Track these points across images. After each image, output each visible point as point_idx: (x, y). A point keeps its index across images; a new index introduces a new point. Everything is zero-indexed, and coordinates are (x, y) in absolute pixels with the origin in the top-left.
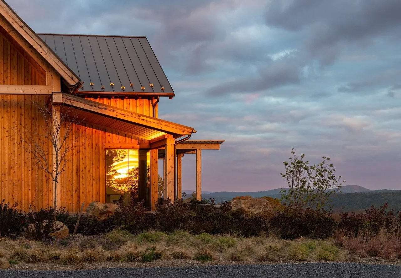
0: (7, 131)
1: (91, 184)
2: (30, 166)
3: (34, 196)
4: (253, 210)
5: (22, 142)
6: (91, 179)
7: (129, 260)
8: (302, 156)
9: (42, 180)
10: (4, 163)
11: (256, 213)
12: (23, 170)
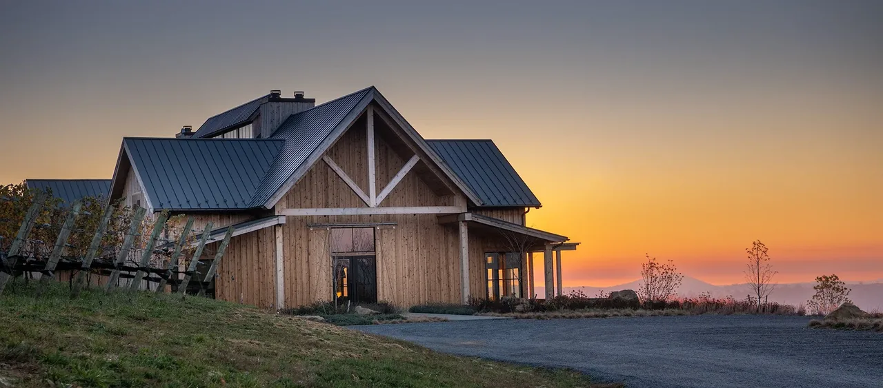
0: (407, 240)
1: (474, 283)
2: (426, 269)
3: (429, 295)
5: (418, 249)
6: (475, 279)
9: (435, 281)
10: (405, 267)
12: (420, 273)
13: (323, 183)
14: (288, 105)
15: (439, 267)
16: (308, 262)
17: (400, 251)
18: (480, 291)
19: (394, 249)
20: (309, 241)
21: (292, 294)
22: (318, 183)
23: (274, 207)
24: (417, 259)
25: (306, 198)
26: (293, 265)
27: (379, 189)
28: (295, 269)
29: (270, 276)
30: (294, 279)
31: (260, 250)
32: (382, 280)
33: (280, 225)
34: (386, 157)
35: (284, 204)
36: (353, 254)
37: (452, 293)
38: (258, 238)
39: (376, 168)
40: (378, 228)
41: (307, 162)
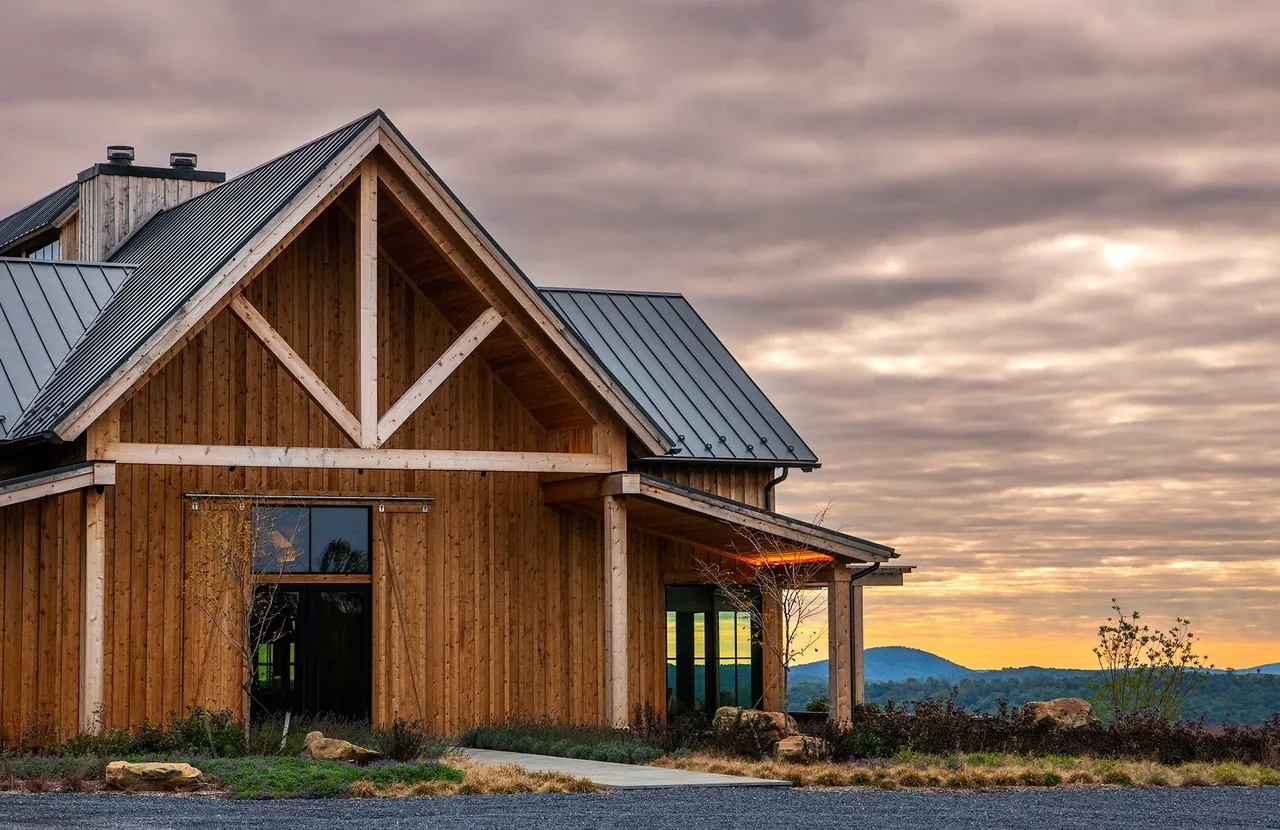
0: (458, 544)
1: (636, 667)
2: (507, 626)
3: (515, 697)
4: (1068, 721)
5: (488, 569)
6: (637, 656)
9: (531, 659)
10: (451, 619)
11: (1075, 726)
12: (492, 636)
13: (233, 382)
14: (153, 185)
15: (543, 622)
16: (182, 599)
17: (439, 574)
18: (651, 688)
19: (423, 568)
20: (186, 536)
21: (131, 689)
22: (217, 375)
23: (83, 437)
24: (485, 597)
25: (182, 418)
26: (138, 606)
27: (387, 400)
28: (144, 616)
29: (71, 635)
30: (139, 647)
31: (46, 560)
32: (389, 654)
33: (100, 489)
34: (410, 318)
35: (114, 429)
36: (310, 580)
37: (576, 692)
38: (41, 526)
39: (381, 345)
40: (382, 510)
41: (183, 311)
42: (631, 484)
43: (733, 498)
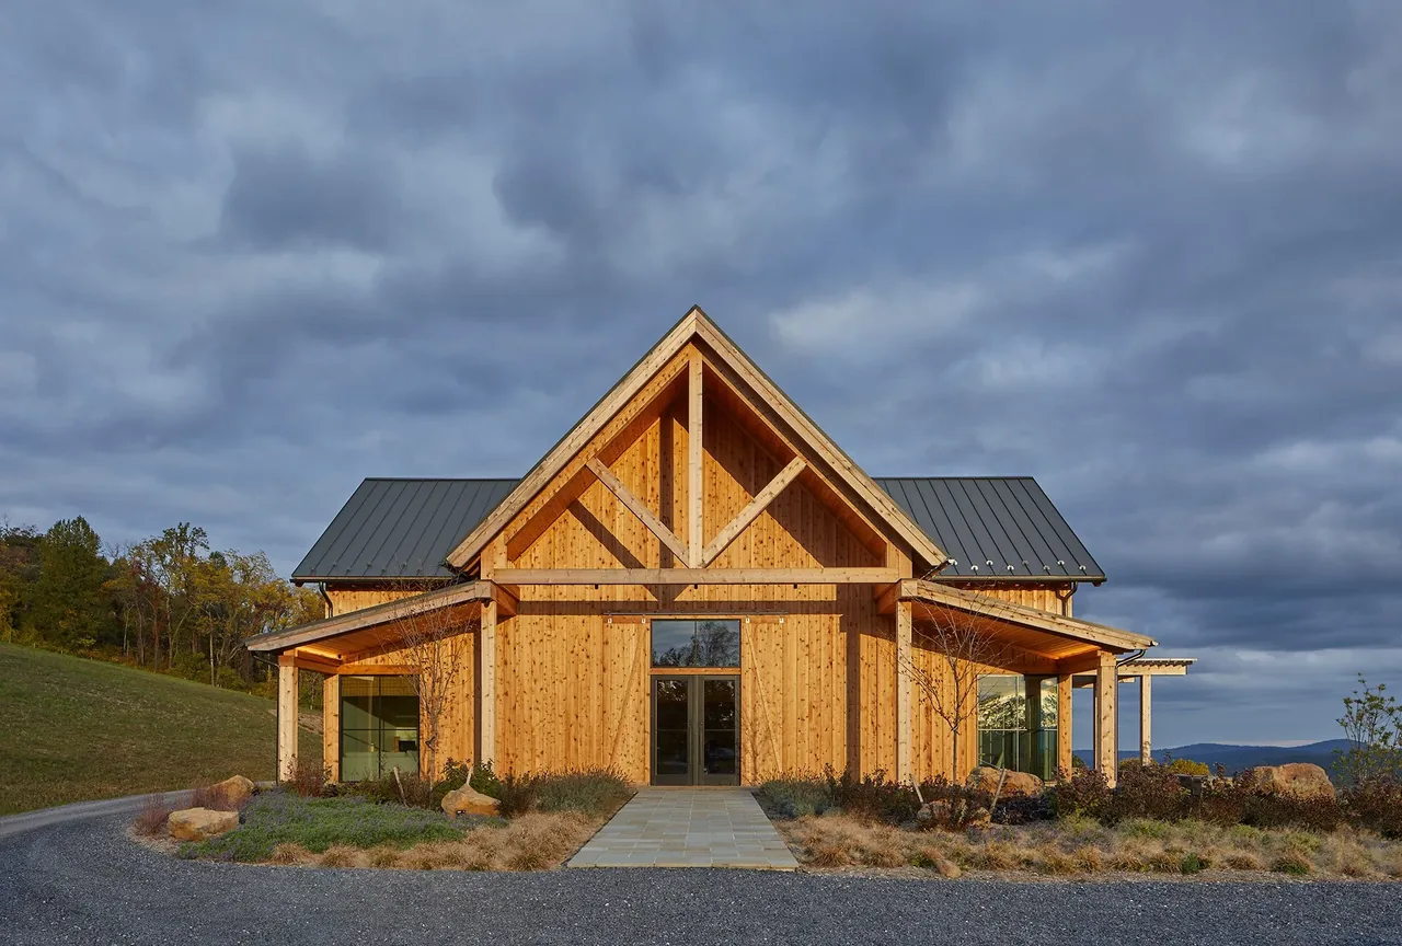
4: (1296, 784)
5: (832, 664)
7: (1158, 869)
8: (1381, 688)
10: (803, 700)
16: (601, 684)
19: (780, 664)
20: (605, 643)
21: (568, 744)
24: (829, 684)
26: (571, 689)
28: (576, 697)
30: (573, 716)
33: (483, 600)
36: (695, 672)
40: (748, 622)
41: (541, 468)
42: (910, 588)
43: (1035, 607)
